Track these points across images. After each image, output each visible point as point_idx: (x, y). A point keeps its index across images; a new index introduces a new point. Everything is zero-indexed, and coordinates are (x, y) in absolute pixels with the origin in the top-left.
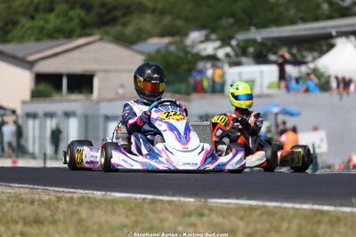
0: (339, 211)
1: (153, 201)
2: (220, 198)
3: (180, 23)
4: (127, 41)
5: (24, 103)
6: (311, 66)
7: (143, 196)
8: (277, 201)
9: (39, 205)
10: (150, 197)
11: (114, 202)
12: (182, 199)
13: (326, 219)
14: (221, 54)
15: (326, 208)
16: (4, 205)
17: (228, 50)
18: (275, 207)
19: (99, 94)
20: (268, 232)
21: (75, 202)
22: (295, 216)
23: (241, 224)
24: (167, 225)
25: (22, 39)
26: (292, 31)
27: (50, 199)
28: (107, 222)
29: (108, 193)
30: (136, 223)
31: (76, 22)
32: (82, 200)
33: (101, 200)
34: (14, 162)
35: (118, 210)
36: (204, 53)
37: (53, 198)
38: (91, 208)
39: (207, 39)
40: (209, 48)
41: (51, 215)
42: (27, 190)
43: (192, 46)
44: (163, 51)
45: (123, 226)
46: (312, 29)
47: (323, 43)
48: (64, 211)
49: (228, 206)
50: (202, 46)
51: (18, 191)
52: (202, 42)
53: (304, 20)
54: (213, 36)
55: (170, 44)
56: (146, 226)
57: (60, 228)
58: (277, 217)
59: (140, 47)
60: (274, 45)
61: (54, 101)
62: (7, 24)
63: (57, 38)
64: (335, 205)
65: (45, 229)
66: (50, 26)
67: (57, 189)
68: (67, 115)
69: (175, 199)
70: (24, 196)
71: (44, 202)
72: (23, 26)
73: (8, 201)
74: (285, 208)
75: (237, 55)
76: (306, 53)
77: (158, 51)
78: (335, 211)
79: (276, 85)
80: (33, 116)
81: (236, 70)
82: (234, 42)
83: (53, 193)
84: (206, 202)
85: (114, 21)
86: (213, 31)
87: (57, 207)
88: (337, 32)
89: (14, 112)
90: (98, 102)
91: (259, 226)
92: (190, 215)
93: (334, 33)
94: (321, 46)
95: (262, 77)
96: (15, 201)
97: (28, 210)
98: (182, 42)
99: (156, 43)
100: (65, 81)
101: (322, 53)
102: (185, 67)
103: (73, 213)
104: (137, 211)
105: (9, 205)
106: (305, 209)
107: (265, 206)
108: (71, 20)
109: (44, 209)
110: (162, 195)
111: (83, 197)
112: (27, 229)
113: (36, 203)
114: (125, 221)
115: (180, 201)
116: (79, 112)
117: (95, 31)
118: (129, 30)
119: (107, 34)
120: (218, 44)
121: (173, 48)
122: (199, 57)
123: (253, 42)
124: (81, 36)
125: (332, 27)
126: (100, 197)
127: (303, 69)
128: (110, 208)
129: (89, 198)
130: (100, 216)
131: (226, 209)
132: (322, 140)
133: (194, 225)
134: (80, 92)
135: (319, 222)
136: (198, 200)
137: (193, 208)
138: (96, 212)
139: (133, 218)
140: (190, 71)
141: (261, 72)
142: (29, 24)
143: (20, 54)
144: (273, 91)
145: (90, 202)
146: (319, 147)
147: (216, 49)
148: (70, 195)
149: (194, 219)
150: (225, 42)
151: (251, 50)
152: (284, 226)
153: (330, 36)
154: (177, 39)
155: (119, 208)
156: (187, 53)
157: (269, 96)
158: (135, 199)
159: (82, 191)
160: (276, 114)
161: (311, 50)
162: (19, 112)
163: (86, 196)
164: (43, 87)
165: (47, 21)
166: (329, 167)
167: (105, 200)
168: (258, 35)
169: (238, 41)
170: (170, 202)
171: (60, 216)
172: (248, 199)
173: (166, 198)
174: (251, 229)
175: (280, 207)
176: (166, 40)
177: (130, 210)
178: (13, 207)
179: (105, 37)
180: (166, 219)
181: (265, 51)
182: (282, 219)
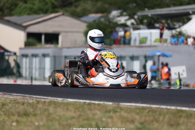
0: (191, 111)
1: (89, 104)
2: (126, 102)
3: (106, 6)
4: (77, 16)
5: (21, 49)
6: (178, 30)
7: (84, 101)
8: (157, 105)
9: (27, 105)
10: (88, 101)
11: (68, 104)
12: (105, 103)
13: (184, 115)
14: (129, 23)
15: (184, 109)
16: (8, 105)
17: (133, 21)
18: (157, 108)
19: (62, 44)
20: (152, 121)
21: (47, 104)
22: (167, 113)
23: (137, 117)
24: (96, 117)
25: (20, 14)
26: (167, 11)
27: (33, 102)
28: (64, 115)
29: (65, 99)
30: (80, 116)
31: (49, 5)
32: (50, 103)
33: (61, 103)
34: (15, 81)
35: (70, 108)
36: (120, 23)
37: (35, 101)
38: (55, 107)
39: (121, 15)
40: (122, 20)
41: (34, 111)
42: (20, 97)
43: (113, 19)
44: (97, 21)
45: (73, 118)
46: (179, 10)
47: (185, 17)
48: (40, 109)
49: (131, 107)
50: (119, 19)
51: (16, 97)
52: (118, 16)
53: (175, 5)
54: (125, 13)
55: (101, 17)
56: (85, 118)
57: (38, 118)
58: (158, 113)
59: (84, 19)
60: (158, 18)
61: (37, 48)
62: (12, 6)
63: (39, 14)
64: (189, 107)
65: (30, 119)
66: (36, 7)
67: (37, 97)
68: (44, 56)
69: (101, 103)
70: (19, 100)
71: (30, 104)
72: (21, 6)
73: (10, 103)
74: (162, 108)
75: (137, 24)
76: (175, 23)
77: (95, 21)
78: (189, 111)
79: (159, 40)
80: (25, 56)
81: (137, 32)
82: (136, 17)
83: (35, 99)
84: (119, 104)
85: (70, 4)
86: (125, 10)
87: (37, 107)
88: (192, 12)
89: (15, 54)
90: (61, 48)
91: (147, 118)
92: (109, 112)
93: (191, 13)
94: (184, 19)
95: (151, 36)
96: (14, 103)
97: (21, 108)
98: (107, 16)
99: (93, 17)
100: (43, 37)
101: (184, 23)
102: (109, 30)
103: (45, 110)
104: (81, 109)
105: (10, 105)
106: (173, 109)
107: (151, 108)
108: (47, 4)
109: (29, 108)
110: (95, 100)
111: (51, 101)
112: (20, 119)
113: (25, 104)
114: (74, 115)
115: (104, 104)
116: (51, 54)
117: (60, 10)
118: (79, 9)
119: (67, 11)
120: (127, 17)
121: (102, 20)
122: (117, 25)
123: (146, 17)
124: (52, 13)
125: (190, 9)
126: (61, 101)
127: (174, 32)
128: (66, 107)
129: (54, 101)
130: (60, 112)
131: (130, 109)
132: (184, 71)
133: (111, 117)
134: (52, 44)
135: (180, 117)
136: (114, 103)
137: (111, 108)
138: (58, 109)
139: (78, 113)
140: (111, 32)
141: (151, 33)
142: (24, 5)
143: (19, 22)
144: (157, 44)
145: (55, 104)
146: (182, 75)
147: (126, 20)
148: (44, 100)
149: (111, 114)
150: (131, 17)
151: (145, 21)
152: (161, 118)
153: (188, 14)
154: (105, 14)
155: (71, 108)
156: (110, 22)
157: (155, 46)
158: (80, 102)
159: (51, 98)
160: (159, 56)
161: (178, 21)
162: (18, 54)
163: (53, 101)
164: (31, 40)
165: (34, 4)
166: (187, 86)
167: (63, 103)
168: (149, 13)
169: (138, 16)
170: (99, 105)
171: (38, 112)
172: (142, 103)
173: (97, 102)
174: (143, 120)
175: (159, 108)
176: (99, 15)
177: (77, 108)
178: (12, 106)
179: (66, 14)
180: (96, 114)
181: (153, 22)
182: (160, 114)
